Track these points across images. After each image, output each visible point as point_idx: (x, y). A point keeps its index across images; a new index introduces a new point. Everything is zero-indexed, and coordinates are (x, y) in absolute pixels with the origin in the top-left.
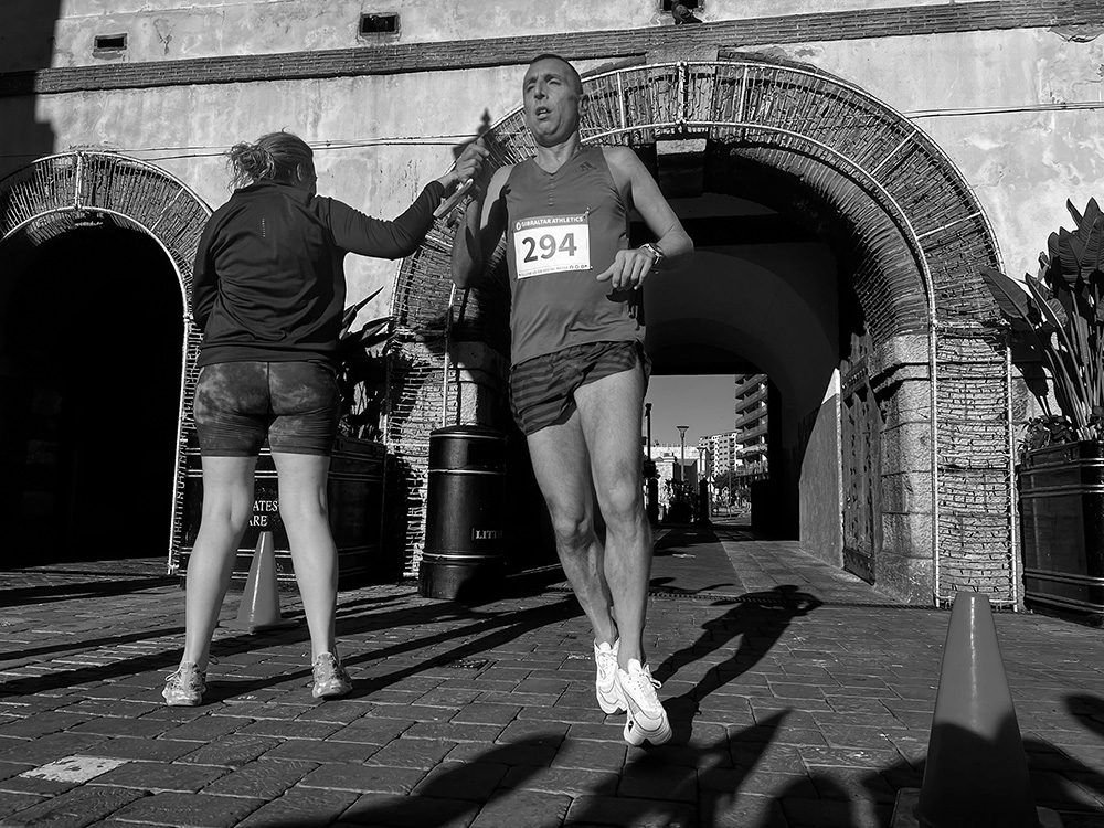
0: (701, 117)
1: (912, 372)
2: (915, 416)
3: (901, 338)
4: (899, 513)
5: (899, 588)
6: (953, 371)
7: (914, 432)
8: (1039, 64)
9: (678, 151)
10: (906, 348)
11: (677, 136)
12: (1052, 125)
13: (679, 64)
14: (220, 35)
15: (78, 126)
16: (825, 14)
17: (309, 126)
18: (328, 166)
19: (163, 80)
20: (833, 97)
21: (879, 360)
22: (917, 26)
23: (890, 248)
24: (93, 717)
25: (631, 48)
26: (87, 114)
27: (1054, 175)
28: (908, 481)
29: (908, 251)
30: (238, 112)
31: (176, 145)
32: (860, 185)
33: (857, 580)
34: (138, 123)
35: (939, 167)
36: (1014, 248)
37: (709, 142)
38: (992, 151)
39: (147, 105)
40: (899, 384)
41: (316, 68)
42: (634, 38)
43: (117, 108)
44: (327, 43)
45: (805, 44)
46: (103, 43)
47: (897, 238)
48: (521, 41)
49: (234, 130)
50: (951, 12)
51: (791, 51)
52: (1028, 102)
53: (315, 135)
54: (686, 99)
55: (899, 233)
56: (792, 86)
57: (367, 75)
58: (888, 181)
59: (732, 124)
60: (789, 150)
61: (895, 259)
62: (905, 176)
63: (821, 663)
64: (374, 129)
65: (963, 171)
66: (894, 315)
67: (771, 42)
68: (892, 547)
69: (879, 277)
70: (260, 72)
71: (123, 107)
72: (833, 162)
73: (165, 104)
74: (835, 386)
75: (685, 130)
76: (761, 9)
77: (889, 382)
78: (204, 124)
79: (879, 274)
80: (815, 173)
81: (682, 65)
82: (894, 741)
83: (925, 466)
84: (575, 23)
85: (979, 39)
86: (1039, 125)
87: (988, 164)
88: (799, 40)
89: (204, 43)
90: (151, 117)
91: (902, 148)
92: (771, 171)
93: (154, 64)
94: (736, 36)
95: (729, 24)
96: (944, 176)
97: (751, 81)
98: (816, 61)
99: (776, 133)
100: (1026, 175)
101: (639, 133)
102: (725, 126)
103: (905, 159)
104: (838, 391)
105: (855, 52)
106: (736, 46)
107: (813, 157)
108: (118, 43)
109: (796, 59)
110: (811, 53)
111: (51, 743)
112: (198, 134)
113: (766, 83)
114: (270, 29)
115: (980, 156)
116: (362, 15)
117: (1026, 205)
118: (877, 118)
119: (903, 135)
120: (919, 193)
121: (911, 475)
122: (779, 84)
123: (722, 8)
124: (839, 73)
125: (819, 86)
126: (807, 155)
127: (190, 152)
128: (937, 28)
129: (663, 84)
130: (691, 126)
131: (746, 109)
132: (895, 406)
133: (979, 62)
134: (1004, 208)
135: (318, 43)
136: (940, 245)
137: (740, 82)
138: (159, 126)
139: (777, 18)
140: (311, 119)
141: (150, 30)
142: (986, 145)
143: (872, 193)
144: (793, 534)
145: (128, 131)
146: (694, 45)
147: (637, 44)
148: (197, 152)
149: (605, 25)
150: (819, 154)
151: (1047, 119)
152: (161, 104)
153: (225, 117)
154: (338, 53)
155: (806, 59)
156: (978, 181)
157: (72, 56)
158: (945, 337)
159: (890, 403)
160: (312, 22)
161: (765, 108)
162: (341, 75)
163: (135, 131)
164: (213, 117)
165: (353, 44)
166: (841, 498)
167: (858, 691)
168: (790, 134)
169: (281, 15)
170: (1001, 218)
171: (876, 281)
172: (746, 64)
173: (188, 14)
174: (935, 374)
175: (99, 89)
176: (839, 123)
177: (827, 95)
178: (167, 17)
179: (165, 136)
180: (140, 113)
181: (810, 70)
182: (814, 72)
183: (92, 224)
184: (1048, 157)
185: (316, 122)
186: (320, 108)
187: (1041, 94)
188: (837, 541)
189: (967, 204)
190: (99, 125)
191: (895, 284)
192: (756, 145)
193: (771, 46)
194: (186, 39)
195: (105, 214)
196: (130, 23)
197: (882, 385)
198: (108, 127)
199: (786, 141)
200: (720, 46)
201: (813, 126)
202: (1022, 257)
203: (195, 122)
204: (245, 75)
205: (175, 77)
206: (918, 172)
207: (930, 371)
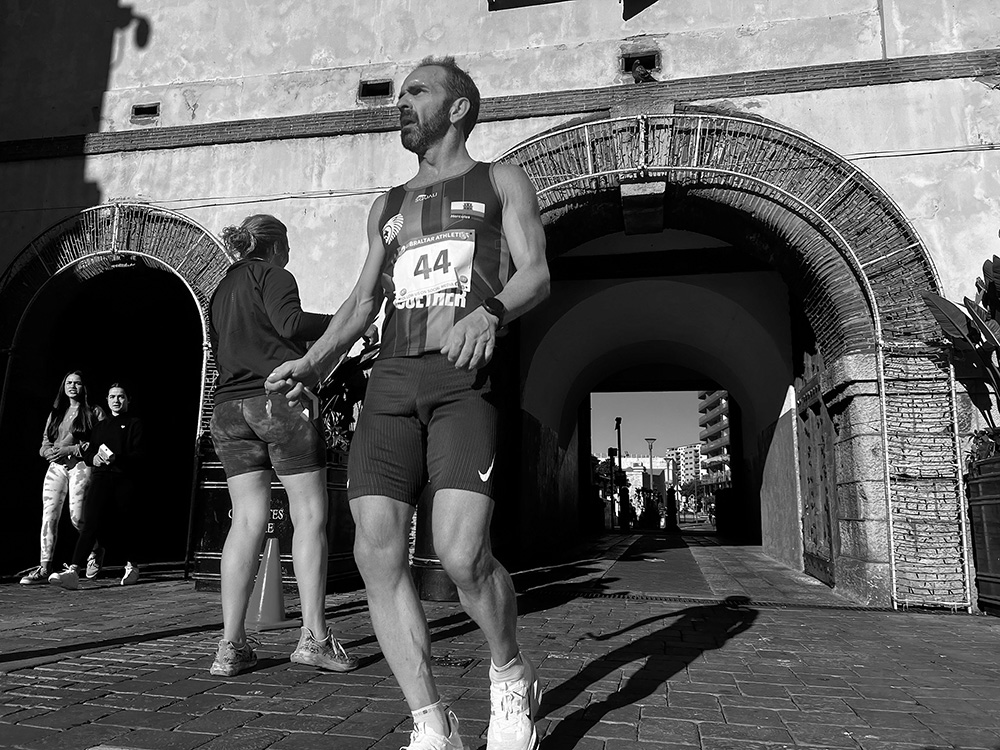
0: (661, 161)
1: (861, 388)
2: (866, 429)
3: (850, 357)
4: (855, 519)
5: (858, 591)
6: (901, 387)
7: (865, 445)
8: (967, 110)
9: (640, 193)
10: (854, 367)
11: (640, 180)
12: (982, 163)
13: (639, 117)
14: (239, 102)
15: (117, 182)
16: (770, 71)
17: (314, 177)
18: (331, 212)
19: (190, 141)
20: (780, 143)
21: (831, 378)
22: (854, 80)
23: (837, 276)
24: (118, 711)
25: (597, 105)
26: (124, 171)
27: (986, 208)
28: (862, 490)
29: (854, 278)
30: (253, 167)
31: (199, 196)
32: (807, 219)
33: (817, 583)
34: (168, 178)
35: (879, 203)
36: (952, 275)
37: (669, 185)
38: (927, 188)
39: (176, 162)
40: (850, 399)
41: (321, 128)
42: (599, 95)
43: (150, 165)
44: (331, 106)
45: (752, 97)
46: (139, 111)
47: (843, 266)
48: (499, 100)
49: (249, 182)
50: (884, 66)
51: (739, 103)
52: (958, 144)
53: (320, 185)
54: (646, 147)
55: (844, 262)
56: (742, 134)
57: (365, 132)
58: (832, 216)
59: (689, 168)
60: (741, 190)
61: (842, 286)
62: (848, 211)
63: (785, 663)
64: (371, 179)
65: (901, 205)
66: (843, 336)
67: (721, 97)
68: (850, 552)
69: (828, 302)
70: (272, 133)
71: (155, 165)
72: (782, 200)
73: (191, 162)
74: (791, 402)
75: (646, 175)
76: (712, 68)
77: (841, 397)
78: (224, 177)
79: (827, 299)
80: (765, 210)
81: (643, 118)
82: (857, 739)
83: (877, 475)
84: (546, 84)
85: (911, 89)
86: (970, 164)
87: (924, 198)
88: (747, 94)
89: (226, 109)
90: (179, 173)
91: (844, 187)
92: (725, 209)
93: (182, 128)
94: (690, 92)
95: (684, 82)
96: (884, 210)
97: (704, 130)
98: (762, 112)
99: (729, 175)
100: (960, 209)
101: (605, 178)
102: (682, 170)
103: (847, 197)
104: (794, 406)
105: (799, 105)
106: (690, 100)
107: (763, 196)
108: (152, 111)
109: (745, 110)
110: (758, 105)
111: (80, 734)
112: (219, 186)
113: (719, 132)
114: (282, 95)
115: (917, 192)
116: (361, 82)
117: (961, 236)
118: (820, 160)
119: (844, 175)
120: (862, 226)
121: (865, 483)
122: (730, 133)
123: (677, 68)
124: (784, 121)
125: (766, 134)
126: (758, 195)
127: (211, 202)
128: (871, 81)
129: (626, 135)
130: (652, 171)
131: (701, 154)
132: (847, 420)
133: (911, 109)
134: (940, 238)
135: (323, 107)
136: (883, 272)
137: (694, 131)
138: (185, 180)
139: (727, 76)
140: (316, 171)
141: (180, 99)
142: (921, 182)
143: (818, 227)
144: (756, 540)
145: (159, 185)
146: (653, 101)
147: (603, 101)
148: (217, 202)
149: (574, 85)
150: (768, 193)
151: (977, 158)
152: (187, 162)
153: (241, 171)
154: (340, 114)
155: (754, 110)
156: (914, 214)
157: (112, 123)
158: (892, 356)
159: (842, 417)
160: (318, 89)
161: (718, 153)
162: (342, 133)
163: (164, 185)
164: (231, 171)
165: (354, 107)
166: (800, 505)
167: (822, 690)
168: (742, 176)
169: (291, 84)
170: (939, 247)
171: (825, 306)
172: (700, 116)
173: (212, 85)
174: (883, 389)
175: (135, 150)
176: (785, 166)
177: (774, 141)
178: (194, 88)
179: (190, 189)
180: (169, 170)
181: (758, 120)
182: (761, 121)
183: (126, 265)
184: (979, 192)
185: (321, 173)
186: (324, 162)
187: (969, 137)
188: (797, 546)
189: (906, 235)
190: (134, 181)
191: (842, 308)
192: (710, 186)
193: (722, 100)
194: (210, 106)
195: (138, 257)
196: (162, 94)
197: (835, 401)
198: (142, 182)
199: (738, 182)
200: (676, 101)
201: (762, 168)
202: (960, 284)
203: (216, 176)
204: (259, 135)
205: (200, 138)
206: (860, 208)
207: (879, 387)
